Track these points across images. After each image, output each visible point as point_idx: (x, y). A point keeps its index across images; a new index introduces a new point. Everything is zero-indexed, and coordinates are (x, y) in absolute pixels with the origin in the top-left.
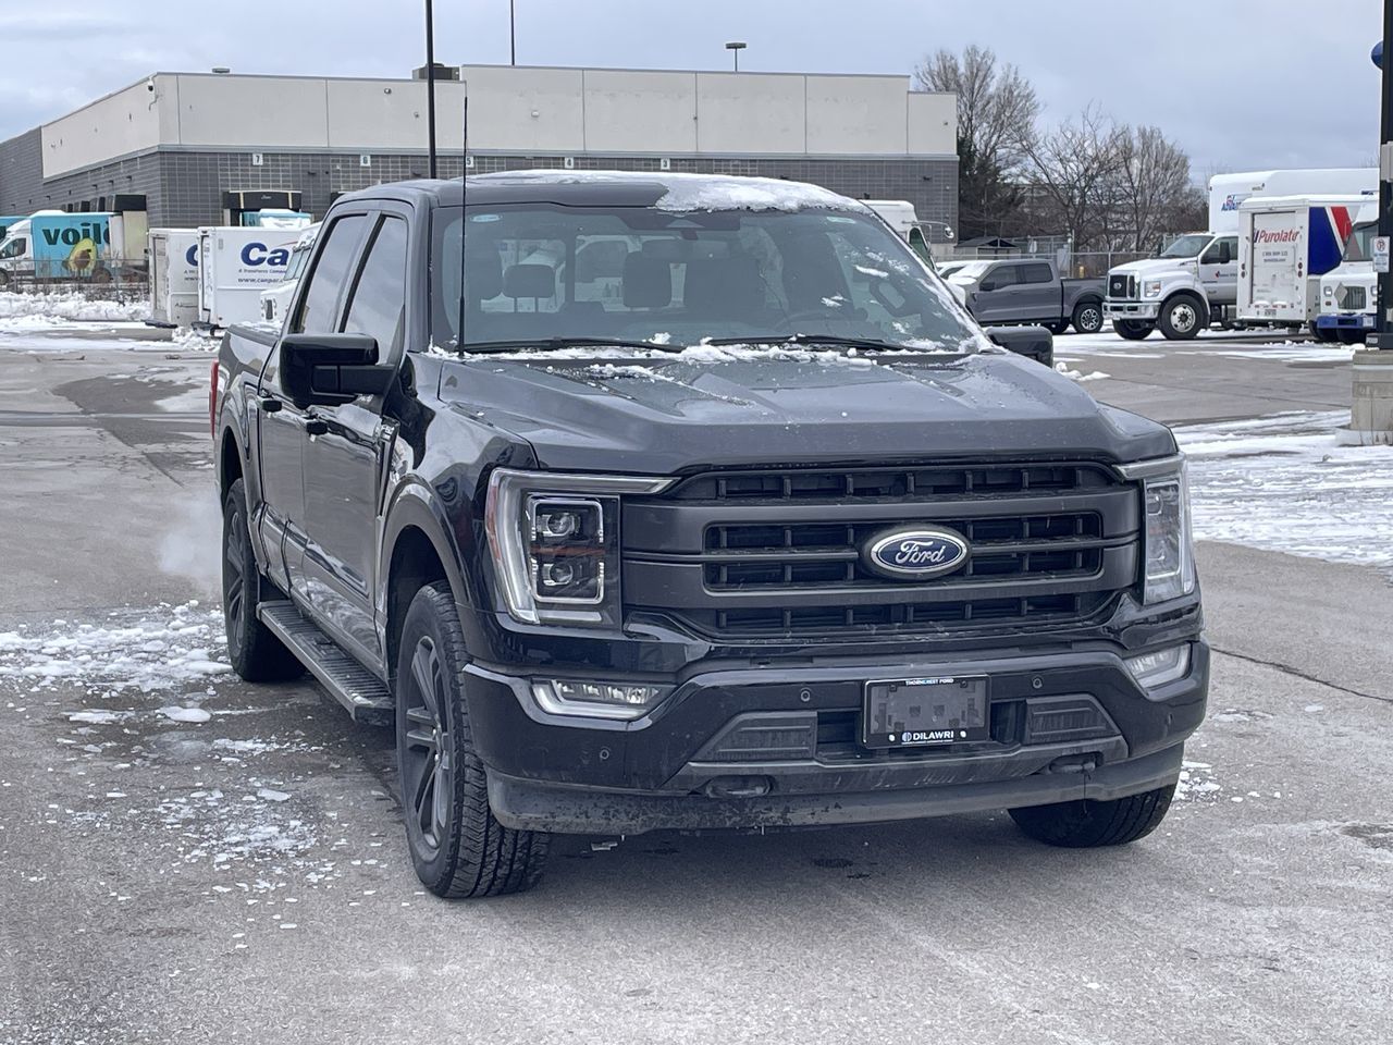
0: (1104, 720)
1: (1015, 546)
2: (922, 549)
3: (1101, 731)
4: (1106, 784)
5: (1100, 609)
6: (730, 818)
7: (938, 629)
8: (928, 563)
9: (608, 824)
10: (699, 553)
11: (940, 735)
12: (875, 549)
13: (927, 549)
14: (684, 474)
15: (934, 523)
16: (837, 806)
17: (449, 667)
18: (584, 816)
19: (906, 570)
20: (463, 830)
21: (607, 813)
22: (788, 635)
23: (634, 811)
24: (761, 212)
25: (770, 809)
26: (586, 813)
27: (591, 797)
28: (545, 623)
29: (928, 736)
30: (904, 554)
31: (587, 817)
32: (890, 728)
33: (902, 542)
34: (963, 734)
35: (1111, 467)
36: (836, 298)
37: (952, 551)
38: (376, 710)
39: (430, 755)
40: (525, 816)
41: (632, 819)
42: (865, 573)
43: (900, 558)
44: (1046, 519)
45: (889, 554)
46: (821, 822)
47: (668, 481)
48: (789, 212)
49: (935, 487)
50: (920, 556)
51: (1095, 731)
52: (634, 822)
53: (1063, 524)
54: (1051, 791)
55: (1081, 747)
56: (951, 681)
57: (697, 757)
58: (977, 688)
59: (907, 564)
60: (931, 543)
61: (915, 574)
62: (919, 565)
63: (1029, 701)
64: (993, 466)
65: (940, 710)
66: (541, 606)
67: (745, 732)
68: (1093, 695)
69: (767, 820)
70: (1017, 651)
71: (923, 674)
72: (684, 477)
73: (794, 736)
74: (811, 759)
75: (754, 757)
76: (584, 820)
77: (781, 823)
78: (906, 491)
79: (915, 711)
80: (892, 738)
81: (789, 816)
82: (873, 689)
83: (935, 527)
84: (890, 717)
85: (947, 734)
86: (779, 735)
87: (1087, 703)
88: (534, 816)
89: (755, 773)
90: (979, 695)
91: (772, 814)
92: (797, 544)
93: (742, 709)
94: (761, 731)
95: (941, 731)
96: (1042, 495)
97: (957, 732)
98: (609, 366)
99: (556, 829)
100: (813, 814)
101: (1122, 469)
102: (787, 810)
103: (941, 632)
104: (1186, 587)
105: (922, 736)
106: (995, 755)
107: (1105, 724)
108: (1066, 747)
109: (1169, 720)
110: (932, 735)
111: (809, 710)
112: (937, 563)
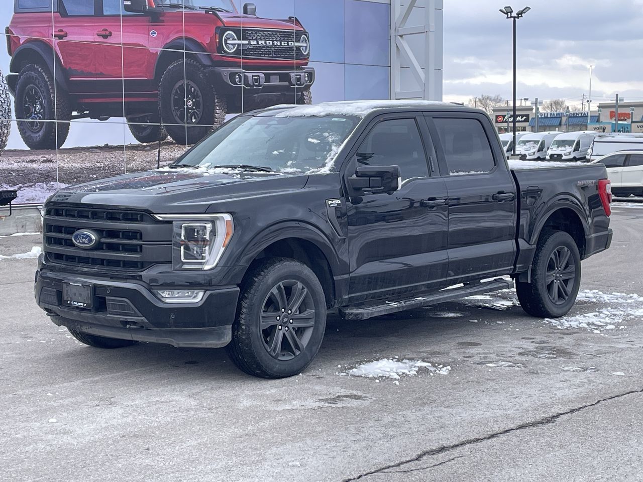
0: (133, 310)
1: (116, 241)
3: (133, 314)
4: (175, 340)
7: (95, 267)
8: (85, 243)
11: (80, 304)
12: (73, 236)
13: (84, 238)
15: (91, 229)
19: (80, 245)
22: (63, 263)
32: (69, 299)
33: (78, 235)
35: (151, 216)
36: (281, 151)
37: (91, 240)
43: (78, 240)
45: (75, 238)
48: (320, 117)
50: (82, 240)
54: (152, 337)
56: (81, 285)
58: (89, 289)
59: (80, 242)
60: (85, 236)
61: (82, 247)
62: (82, 243)
63: (107, 298)
65: (81, 295)
68: (128, 299)
73: (52, 297)
74: (57, 306)
79: (75, 294)
82: (64, 284)
84: (69, 295)
85: (82, 304)
87: (125, 302)
90: (89, 292)
94: (46, 294)
95: (81, 302)
97: (84, 304)
101: (157, 216)
103: (96, 269)
104: (207, 267)
105: (76, 303)
106: (101, 315)
107: (135, 312)
108: (122, 318)
109: (172, 316)
110: (78, 304)
111: (55, 289)
112: (87, 243)
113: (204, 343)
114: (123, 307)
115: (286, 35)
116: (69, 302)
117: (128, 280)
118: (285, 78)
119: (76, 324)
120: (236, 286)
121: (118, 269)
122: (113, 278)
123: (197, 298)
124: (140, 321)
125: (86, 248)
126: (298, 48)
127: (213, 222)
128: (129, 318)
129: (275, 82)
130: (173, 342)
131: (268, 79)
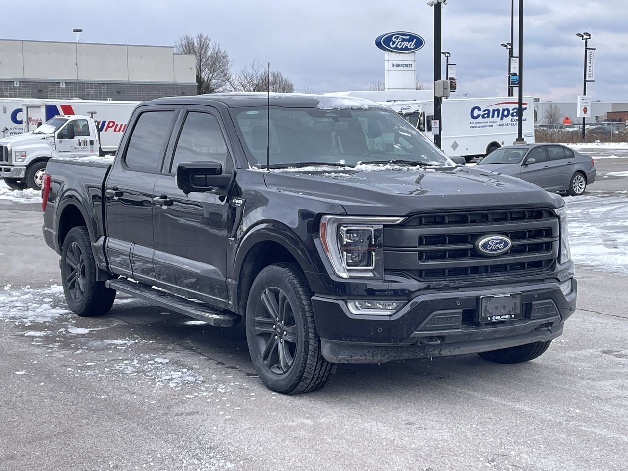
0: (556, 309)
1: (524, 242)
2: (496, 243)
3: (554, 313)
5: (550, 266)
6: (420, 354)
8: (498, 249)
9: (373, 359)
10: (416, 247)
11: (505, 317)
12: (480, 244)
13: (498, 243)
14: (409, 216)
16: (458, 348)
17: (298, 298)
18: (364, 356)
19: (491, 252)
20: (307, 365)
21: (373, 354)
22: (448, 279)
23: (384, 353)
24: (356, 110)
25: (434, 350)
26: (365, 355)
27: (367, 348)
28: (351, 277)
30: (490, 246)
31: (365, 356)
32: (488, 315)
33: (490, 241)
34: (513, 316)
36: (398, 145)
37: (506, 244)
38: (224, 320)
39: (272, 336)
40: (340, 357)
41: (383, 357)
42: (475, 253)
43: (489, 247)
44: (532, 231)
45: (485, 246)
46: (453, 354)
47: (403, 218)
48: (366, 110)
49: (495, 219)
50: (496, 246)
51: (552, 314)
52: (384, 358)
53: (538, 233)
55: (548, 320)
56: (509, 295)
57: (418, 329)
58: (518, 298)
59: (491, 250)
60: (499, 241)
61: (493, 254)
62: (495, 250)
63: (533, 303)
64: (516, 210)
65: (504, 307)
66: (349, 271)
67: (437, 318)
68: (553, 300)
69: (433, 355)
70: (527, 283)
71: (501, 293)
72: (409, 217)
73: (454, 319)
74: (459, 328)
75: (439, 328)
76: (364, 357)
77: (438, 355)
78: (487, 221)
79: (497, 308)
80: (489, 319)
81: (441, 352)
82: (483, 300)
83: (499, 235)
84: (488, 310)
86: (449, 319)
87: (551, 303)
88: (343, 357)
90: (518, 300)
91: (435, 352)
92: (451, 243)
93: (436, 309)
94: (442, 318)
95: (506, 315)
96: (531, 221)
97: (511, 317)
98: (333, 173)
99: (352, 362)
100: (450, 351)
101: (555, 211)
102: (441, 350)
105: (499, 317)
106: (521, 324)
107: (556, 311)
110: (502, 317)
111: (460, 309)
112: (501, 249)
114: (547, 309)
122: (531, 281)
124: (557, 320)
125: (501, 254)
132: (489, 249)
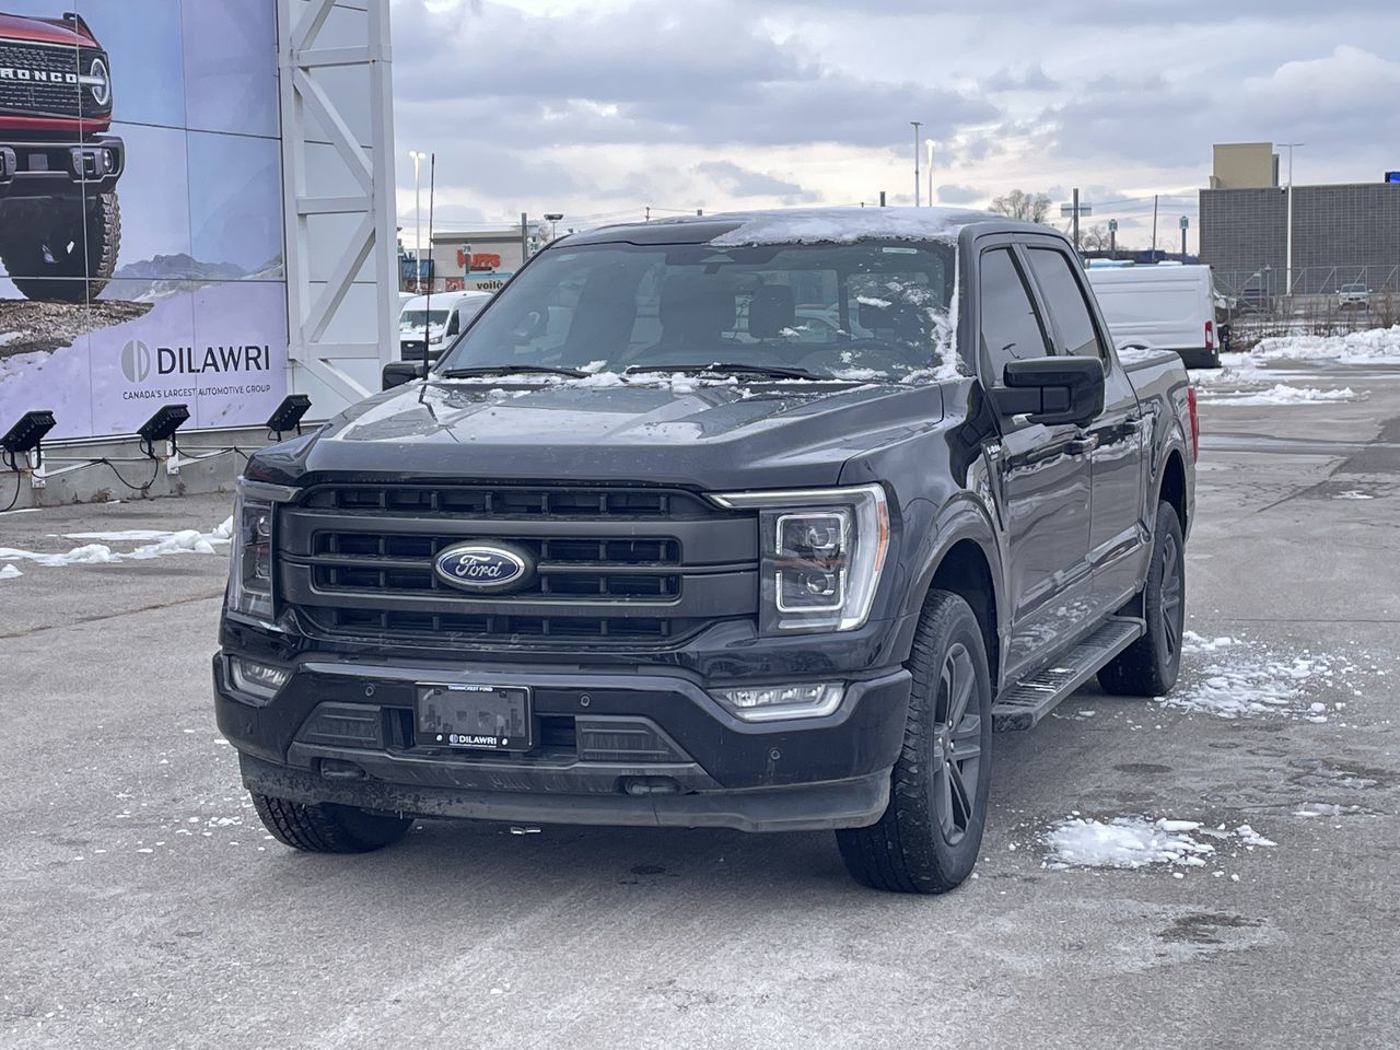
0: (666, 745)
1: (587, 567)
2: (480, 564)
3: (664, 755)
5: (687, 635)
6: (375, 799)
7: (512, 641)
8: (485, 577)
9: (293, 793)
10: (309, 555)
11: (483, 740)
12: (441, 560)
13: (484, 564)
15: (504, 540)
16: (459, 801)
18: (278, 784)
19: (467, 582)
21: (291, 783)
25: (403, 795)
26: (279, 780)
27: (278, 767)
29: (473, 740)
30: (464, 567)
31: (281, 785)
32: (440, 729)
33: (462, 556)
34: (505, 742)
35: (703, 498)
36: (801, 328)
37: (509, 568)
41: (308, 791)
43: (460, 570)
44: (630, 542)
45: (451, 567)
47: (295, 491)
48: (844, 244)
50: (478, 570)
51: (658, 755)
52: (309, 794)
53: (646, 548)
55: (643, 769)
56: (491, 690)
57: (297, 737)
58: (517, 699)
59: (467, 577)
60: (488, 559)
61: (476, 587)
62: (477, 578)
63: (578, 718)
64: (566, 489)
65: (485, 716)
66: (246, 596)
67: (328, 718)
68: (653, 719)
70: (576, 668)
71: (466, 681)
72: (306, 488)
73: (363, 727)
74: (380, 750)
75: (336, 743)
77: (414, 809)
79: (461, 715)
81: (420, 804)
82: (421, 690)
84: (439, 718)
85: (491, 740)
86: (351, 724)
87: (643, 726)
89: (337, 757)
90: (522, 706)
91: (406, 801)
92: (388, 553)
93: (327, 696)
94: (336, 719)
95: (485, 736)
96: (616, 520)
97: (500, 740)
100: (439, 805)
101: (718, 498)
102: (417, 799)
103: (514, 644)
104: (847, 623)
105: (468, 739)
106: (550, 767)
107: (671, 750)
108: (626, 768)
109: (775, 755)
110: (476, 740)
111: (375, 704)
112: (494, 578)
113: (830, 817)
114: (634, 741)
115: (59, 58)
116: (439, 738)
117: (641, 670)
118: (60, 159)
119: (397, 794)
120: (900, 667)
121: (593, 640)
122: (586, 664)
123: (826, 703)
124: (685, 773)
125: (496, 590)
126: (87, 88)
127: (851, 506)
128: (650, 768)
129: (39, 171)
130: (741, 820)
131: (23, 164)
132: (458, 572)
